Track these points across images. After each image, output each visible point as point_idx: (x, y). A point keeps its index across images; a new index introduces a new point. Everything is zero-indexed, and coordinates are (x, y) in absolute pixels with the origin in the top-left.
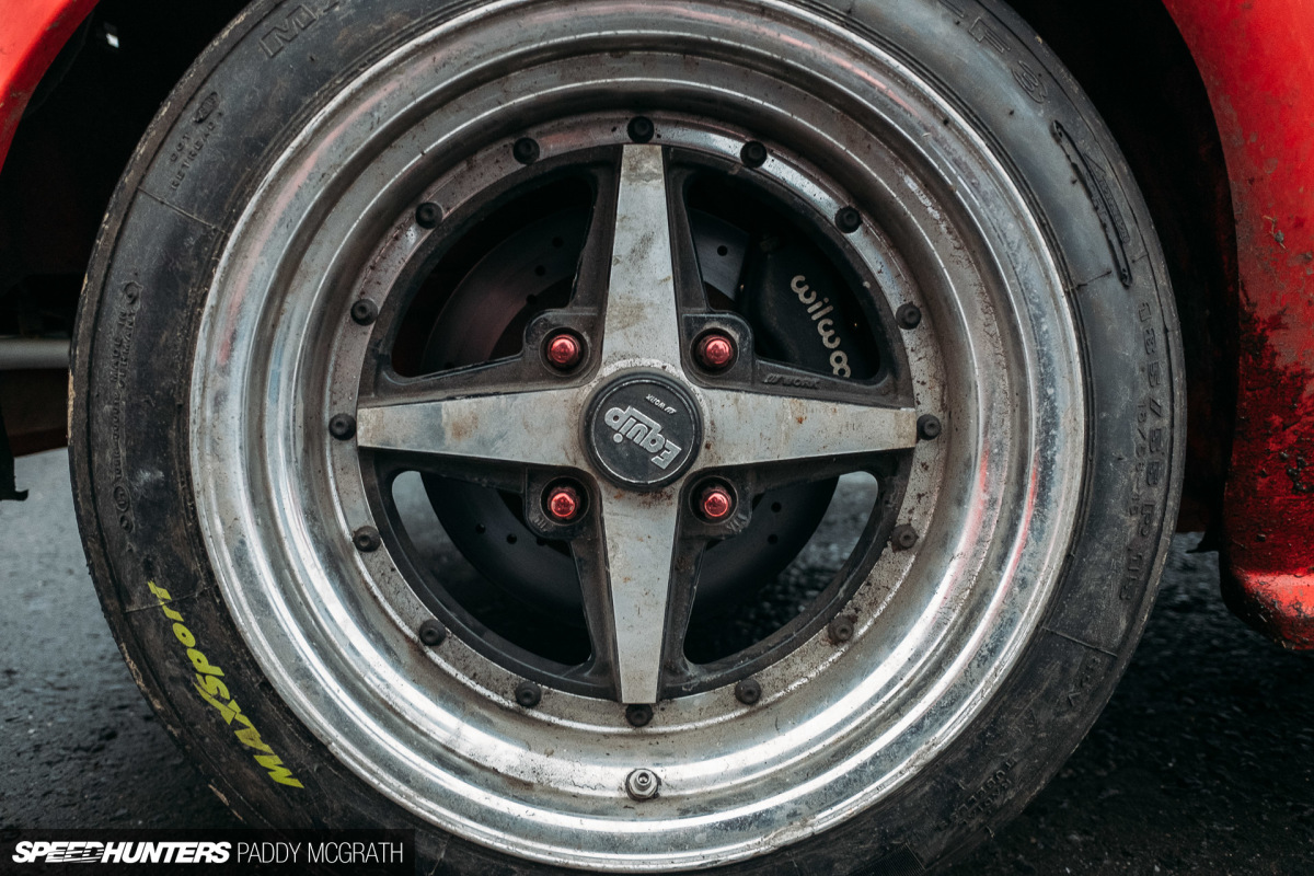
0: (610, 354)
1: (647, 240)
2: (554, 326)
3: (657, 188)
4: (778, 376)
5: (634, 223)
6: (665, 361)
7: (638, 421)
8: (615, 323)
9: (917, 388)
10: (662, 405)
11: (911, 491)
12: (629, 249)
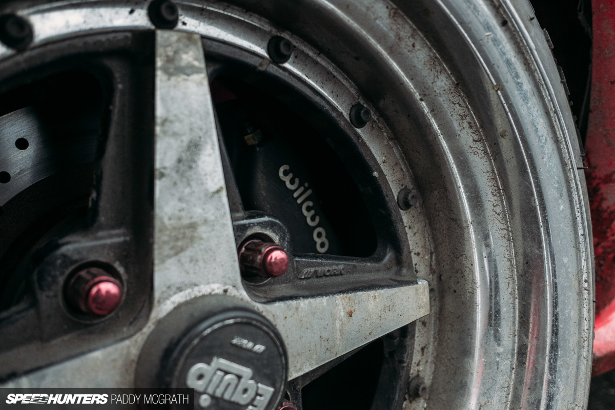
0: (164, 289)
1: (194, 147)
2: (76, 261)
3: (200, 84)
4: (312, 270)
5: (177, 127)
6: (225, 284)
7: (226, 373)
8: (166, 250)
9: (415, 259)
10: (250, 345)
11: (417, 348)
12: (175, 158)
